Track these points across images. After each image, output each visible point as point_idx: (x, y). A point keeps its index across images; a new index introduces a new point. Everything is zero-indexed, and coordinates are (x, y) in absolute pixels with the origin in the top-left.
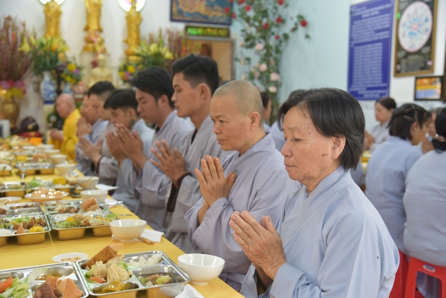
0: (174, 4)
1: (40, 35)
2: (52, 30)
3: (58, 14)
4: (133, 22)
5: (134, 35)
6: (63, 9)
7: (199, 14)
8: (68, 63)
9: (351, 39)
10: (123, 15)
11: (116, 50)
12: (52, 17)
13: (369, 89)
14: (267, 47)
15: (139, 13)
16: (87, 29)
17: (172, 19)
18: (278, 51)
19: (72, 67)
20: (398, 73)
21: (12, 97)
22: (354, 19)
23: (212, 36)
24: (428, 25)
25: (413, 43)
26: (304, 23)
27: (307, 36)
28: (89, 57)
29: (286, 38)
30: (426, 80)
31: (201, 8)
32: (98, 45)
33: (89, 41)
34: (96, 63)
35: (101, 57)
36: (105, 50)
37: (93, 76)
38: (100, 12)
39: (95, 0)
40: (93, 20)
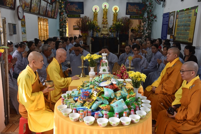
0: (127, 10)
1: (92, 20)
2: (95, 19)
3: (97, 14)
5: (115, 19)
6: (98, 13)
8: (98, 27)
9: (163, 23)
10: (113, 13)
11: (111, 23)
13: (164, 37)
14: (148, 23)
15: (117, 13)
16: (103, 18)
17: (126, 14)
18: (151, 24)
19: (98, 28)
20: (168, 34)
21: (85, 35)
22: (164, 17)
23: (138, 18)
24: (173, 22)
25: (171, 26)
26: (155, 17)
27: (156, 21)
28: (103, 25)
29: (153, 20)
30: (172, 36)
31: (135, 11)
32: (105, 22)
33: (103, 21)
34: (104, 27)
35: (105, 25)
36: (107, 23)
37: (103, 30)
38: (107, 13)
39: (105, 10)
40: (105, 16)
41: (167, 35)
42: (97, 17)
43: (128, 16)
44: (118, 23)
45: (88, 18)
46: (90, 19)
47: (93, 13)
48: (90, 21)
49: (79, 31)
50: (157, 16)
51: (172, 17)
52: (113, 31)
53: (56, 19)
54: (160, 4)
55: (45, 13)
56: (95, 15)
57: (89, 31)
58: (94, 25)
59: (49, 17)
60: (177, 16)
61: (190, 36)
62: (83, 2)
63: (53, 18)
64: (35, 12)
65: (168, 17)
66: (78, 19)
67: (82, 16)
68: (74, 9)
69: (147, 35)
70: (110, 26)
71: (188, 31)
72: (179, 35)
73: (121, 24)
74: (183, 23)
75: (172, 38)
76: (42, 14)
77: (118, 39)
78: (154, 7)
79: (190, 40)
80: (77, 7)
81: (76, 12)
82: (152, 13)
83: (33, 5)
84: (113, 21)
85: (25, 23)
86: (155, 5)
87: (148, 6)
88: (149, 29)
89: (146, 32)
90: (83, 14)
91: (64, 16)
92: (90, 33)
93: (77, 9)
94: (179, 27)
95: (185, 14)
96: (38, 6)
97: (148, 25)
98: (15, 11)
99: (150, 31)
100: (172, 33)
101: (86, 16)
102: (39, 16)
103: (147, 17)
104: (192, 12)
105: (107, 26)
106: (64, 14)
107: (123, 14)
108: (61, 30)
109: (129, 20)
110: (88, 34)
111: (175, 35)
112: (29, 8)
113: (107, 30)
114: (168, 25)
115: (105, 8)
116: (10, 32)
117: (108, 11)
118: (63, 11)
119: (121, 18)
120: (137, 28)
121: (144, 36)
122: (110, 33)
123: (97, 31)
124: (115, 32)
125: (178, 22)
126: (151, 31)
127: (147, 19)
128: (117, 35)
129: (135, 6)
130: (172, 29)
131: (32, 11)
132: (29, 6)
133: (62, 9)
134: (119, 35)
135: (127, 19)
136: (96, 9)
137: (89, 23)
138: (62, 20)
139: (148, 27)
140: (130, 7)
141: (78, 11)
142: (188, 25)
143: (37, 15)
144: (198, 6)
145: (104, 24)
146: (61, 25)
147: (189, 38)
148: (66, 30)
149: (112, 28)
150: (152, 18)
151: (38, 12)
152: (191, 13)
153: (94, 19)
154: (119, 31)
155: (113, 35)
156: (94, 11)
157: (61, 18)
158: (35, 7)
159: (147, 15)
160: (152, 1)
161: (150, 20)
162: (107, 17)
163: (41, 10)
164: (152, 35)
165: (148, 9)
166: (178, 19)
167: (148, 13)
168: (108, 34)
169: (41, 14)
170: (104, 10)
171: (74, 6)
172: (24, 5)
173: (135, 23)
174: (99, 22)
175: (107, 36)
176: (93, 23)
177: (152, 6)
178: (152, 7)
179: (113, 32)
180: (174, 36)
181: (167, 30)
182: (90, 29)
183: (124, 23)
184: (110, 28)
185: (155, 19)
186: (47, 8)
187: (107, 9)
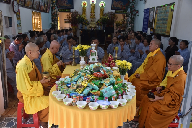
0: (113, 5)
1: (81, 14)
3: (85, 9)
5: (102, 13)
6: (86, 8)
7: (118, 7)
8: (86, 21)
9: (144, 18)
10: (100, 9)
11: (98, 16)
13: (145, 30)
14: (131, 17)
15: (103, 8)
16: (91, 12)
17: (112, 9)
18: (133, 18)
19: (87, 22)
20: (149, 27)
21: (75, 28)
22: (145, 12)
23: (122, 13)
24: (153, 17)
25: (151, 20)
26: (137, 12)
27: (138, 15)
28: (91, 19)
29: (135, 15)
30: (152, 29)
31: (119, 6)
32: (93, 16)
33: (91, 15)
34: (92, 21)
35: (93, 19)
36: (95, 17)
37: (91, 24)
38: (94, 8)
39: (93, 6)
40: (93, 10)
41: (147, 28)
42: (85, 11)
43: (114, 11)
44: (105, 17)
45: (78, 12)
46: (79, 13)
47: (82, 8)
48: (80, 16)
49: (69, 24)
50: (139, 11)
51: (152, 12)
52: (100, 24)
53: (48, 13)
55: (38, 7)
56: (84, 9)
57: (78, 25)
58: (83, 19)
59: (42, 11)
60: (157, 12)
61: (168, 29)
63: (46, 12)
64: (29, 6)
65: (148, 12)
66: (69, 13)
67: (72, 10)
68: (65, 4)
69: (130, 28)
70: (97, 20)
71: (166, 25)
72: (158, 28)
73: (107, 18)
74: (162, 18)
75: (152, 31)
76: (36, 8)
77: (105, 31)
78: (136, 3)
79: (168, 32)
80: (68, 2)
81: (66, 7)
82: (134, 9)
84: (100, 15)
85: (20, 17)
86: (137, 1)
87: (131, 2)
88: (132, 23)
89: (129, 26)
90: (73, 8)
91: (55, 10)
92: (80, 26)
93: (68, 4)
94: (158, 21)
95: (164, 9)
96: (31, 1)
97: (131, 19)
98: (10, 5)
99: (133, 25)
100: (152, 26)
101: (75, 11)
102: (33, 10)
103: (130, 12)
104: (169, 7)
105: (95, 19)
106: (55, 9)
107: (109, 9)
108: (53, 23)
109: (114, 14)
110: (78, 27)
111: (154, 28)
112: (23, 3)
113: (94, 24)
114: (148, 19)
115: (93, 3)
116: (6, 24)
118: (55, 6)
119: (107, 12)
120: (121, 22)
121: (128, 29)
122: (98, 26)
123: (86, 24)
124: (102, 25)
125: (157, 17)
126: (134, 24)
127: (130, 14)
128: (104, 28)
130: (152, 23)
131: (26, 5)
133: (54, 4)
134: (105, 28)
135: (112, 14)
136: (84, 5)
137: (78, 17)
138: (54, 13)
139: (131, 20)
140: (115, 3)
141: (69, 6)
142: (166, 19)
143: (31, 9)
144: (174, 3)
145: (92, 18)
146: (53, 19)
147: (167, 31)
148: (57, 23)
150: (134, 13)
151: (31, 6)
152: (169, 9)
153: (83, 13)
154: (105, 25)
155: (100, 28)
156: (83, 6)
157: (53, 12)
158: (29, 2)
159: (130, 10)
161: (133, 15)
162: (95, 12)
163: (35, 4)
164: (134, 28)
165: (131, 5)
166: (157, 14)
167: (131, 8)
168: (95, 27)
170: (92, 5)
171: (65, 2)
173: (120, 18)
174: (88, 16)
175: (94, 29)
176: (82, 17)
177: (135, 2)
178: (135, 3)
179: (100, 25)
181: (147, 24)
182: (80, 23)
183: (110, 17)
184: (97, 22)
185: (137, 14)
186: (40, 3)
187: (94, 5)
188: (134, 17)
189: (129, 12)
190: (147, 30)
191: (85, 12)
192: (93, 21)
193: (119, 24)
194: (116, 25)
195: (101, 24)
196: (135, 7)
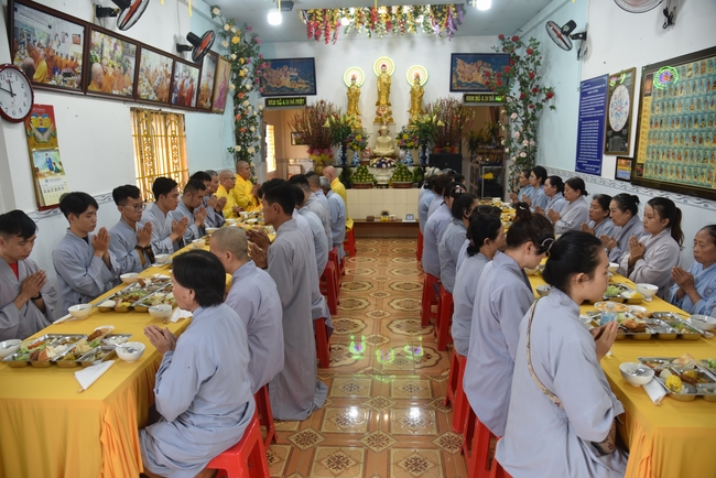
0: (454, 77)
2: (352, 108)
3: (357, 94)
4: (417, 95)
5: (417, 106)
6: (361, 90)
7: (475, 83)
8: (356, 134)
9: (580, 114)
11: (402, 118)
12: (353, 97)
13: (589, 162)
14: (526, 115)
15: (421, 87)
16: (378, 104)
17: (452, 90)
18: (534, 118)
19: (358, 137)
20: (608, 152)
21: (323, 161)
22: (583, 94)
23: (488, 101)
24: (627, 108)
25: (617, 123)
26: (550, 95)
27: (552, 107)
28: (378, 128)
29: (540, 106)
30: (623, 161)
31: (479, 78)
32: (384, 118)
33: (378, 114)
34: (380, 132)
35: (384, 127)
36: (391, 120)
37: (378, 143)
38: (389, 89)
39: (384, 80)
40: (383, 97)
41: (600, 157)
42: (357, 101)
43: (459, 97)
44: (427, 118)
45: (330, 106)
46: (334, 109)
47: (346, 90)
48: (336, 117)
49: (304, 147)
50: (557, 91)
51: (621, 93)
52: (409, 145)
54: (570, 49)
55: (166, 95)
56: (353, 95)
57: (333, 148)
58: (349, 128)
59: (189, 108)
60: (648, 86)
62: (313, 59)
63: (209, 111)
64: (114, 92)
65: (601, 91)
66: (299, 112)
67: (311, 100)
68: (287, 82)
69: (523, 155)
70: (399, 130)
72: (663, 159)
73: (437, 121)
74: (679, 111)
75: (628, 169)
76: (153, 96)
78: (542, 62)
80: (296, 74)
82: (537, 83)
83: (96, 67)
84: (410, 111)
85: (54, 135)
86: (547, 56)
87: (522, 62)
88: (529, 137)
89: (520, 147)
90: (315, 94)
91: (246, 103)
92: (337, 152)
93: (297, 79)
94: (658, 129)
95: (689, 74)
96: (125, 70)
97: (526, 123)
99: (532, 143)
100: (626, 150)
101: (322, 102)
102: (136, 106)
103: (522, 97)
105: (391, 128)
106: (247, 98)
107: (439, 91)
108: (238, 148)
109: (460, 107)
110: (331, 156)
111: (639, 156)
112: (77, 78)
113: (391, 143)
114: (603, 120)
115: (384, 72)
117: (392, 81)
118: (244, 87)
119: (435, 101)
120: (486, 134)
121: (514, 158)
122: (402, 152)
123: (355, 147)
124: (417, 148)
125: (653, 109)
126: (535, 140)
127: (520, 103)
128: (424, 158)
129: (480, 63)
130: (624, 135)
131: (93, 87)
132: (79, 70)
134: (430, 155)
135: (454, 105)
136: (354, 79)
137: (331, 122)
138: (244, 116)
139: (525, 129)
140: (462, 69)
141: (300, 85)
142: (706, 116)
143: (125, 101)
145: (382, 123)
146: (239, 132)
149: (406, 137)
150: (537, 98)
153: (349, 109)
154: (429, 145)
155: (410, 157)
156: (349, 84)
157: (240, 110)
158: (111, 73)
159: (521, 90)
160: (538, 44)
161: (531, 107)
162: (390, 101)
163: (147, 83)
164: (538, 153)
165: (521, 71)
166: (650, 98)
167: (523, 83)
168: (393, 156)
169: (147, 100)
170: (379, 79)
171: (286, 73)
172: (44, 64)
174: (366, 121)
175: (390, 162)
176: (346, 123)
177: (537, 58)
178: (538, 63)
179: (411, 147)
180: (634, 160)
181: (600, 139)
182: (337, 142)
183: (445, 119)
184: (401, 136)
185: (550, 102)
186: (176, 79)
187: (389, 78)
188: (537, 115)
189: (518, 95)
190: (600, 163)
191: (356, 105)
192: (384, 133)
193: (478, 141)
194: (467, 143)
195: (412, 143)
196: (538, 78)
